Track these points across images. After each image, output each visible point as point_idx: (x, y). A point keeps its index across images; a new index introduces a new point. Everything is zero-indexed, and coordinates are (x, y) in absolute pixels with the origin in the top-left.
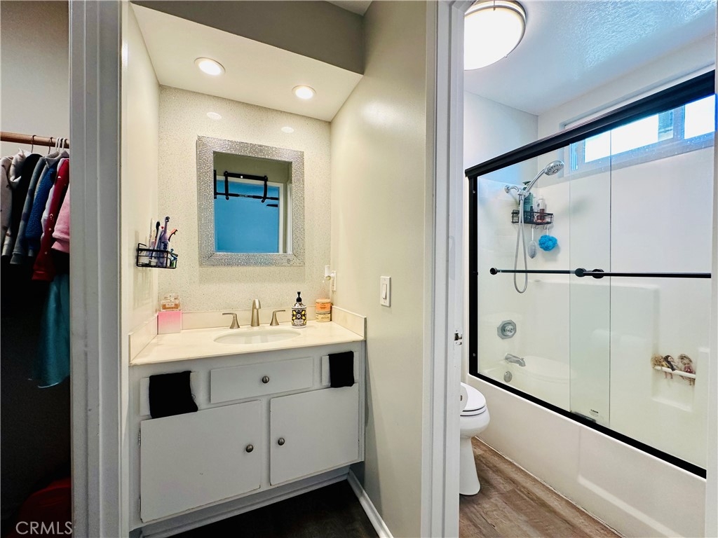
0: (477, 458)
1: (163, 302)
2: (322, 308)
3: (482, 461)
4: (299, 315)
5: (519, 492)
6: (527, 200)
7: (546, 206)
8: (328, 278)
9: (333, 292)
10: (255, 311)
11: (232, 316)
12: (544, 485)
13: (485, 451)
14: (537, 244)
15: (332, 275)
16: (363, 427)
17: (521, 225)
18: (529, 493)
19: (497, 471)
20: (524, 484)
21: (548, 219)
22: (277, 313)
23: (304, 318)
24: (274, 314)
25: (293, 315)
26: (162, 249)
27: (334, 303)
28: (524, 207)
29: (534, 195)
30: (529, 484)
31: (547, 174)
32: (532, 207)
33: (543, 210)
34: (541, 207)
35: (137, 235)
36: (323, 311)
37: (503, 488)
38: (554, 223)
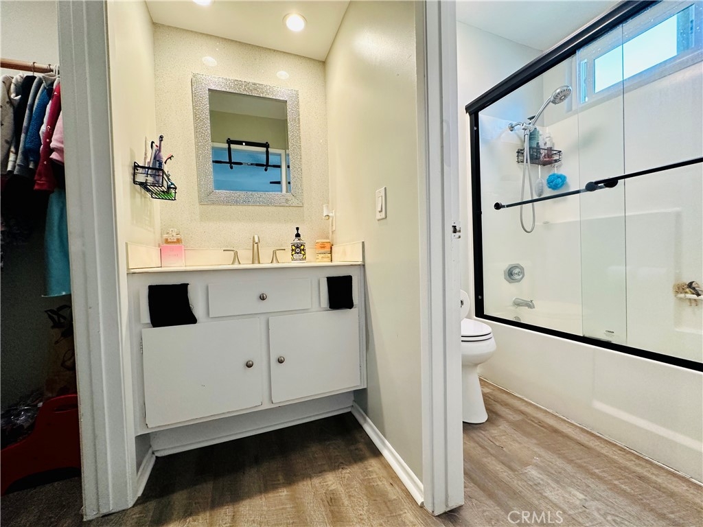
0: (484, 395)
1: (165, 236)
2: (322, 247)
3: (490, 398)
4: (298, 249)
5: (529, 421)
6: (532, 136)
7: (553, 144)
8: (327, 218)
9: (333, 232)
10: (256, 245)
11: (233, 253)
12: (556, 416)
13: (493, 390)
14: (545, 182)
15: (330, 215)
16: (365, 352)
17: (528, 165)
18: (540, 423)
19: (506, 405)
20: (535, 415)
21: (556, 157)
22: (277, 252)
23: (303, 252)
24: (274, 253)
25: (293, 250)
26: (157, 167)
27: (334, 243)
28: (530, 143)
29: (541, 132)
30: (540, 416)
31: (554, 102)
32: (538, 143)
33: (551, 148)
34: (548, 146)
35: (132, 154)
36: (323, 250)
37: (512, 418)
38: (563, 161)
